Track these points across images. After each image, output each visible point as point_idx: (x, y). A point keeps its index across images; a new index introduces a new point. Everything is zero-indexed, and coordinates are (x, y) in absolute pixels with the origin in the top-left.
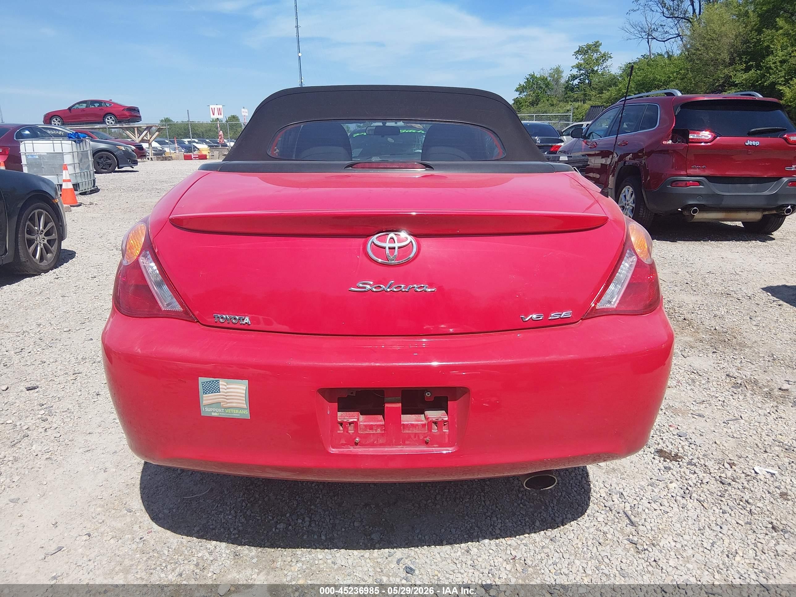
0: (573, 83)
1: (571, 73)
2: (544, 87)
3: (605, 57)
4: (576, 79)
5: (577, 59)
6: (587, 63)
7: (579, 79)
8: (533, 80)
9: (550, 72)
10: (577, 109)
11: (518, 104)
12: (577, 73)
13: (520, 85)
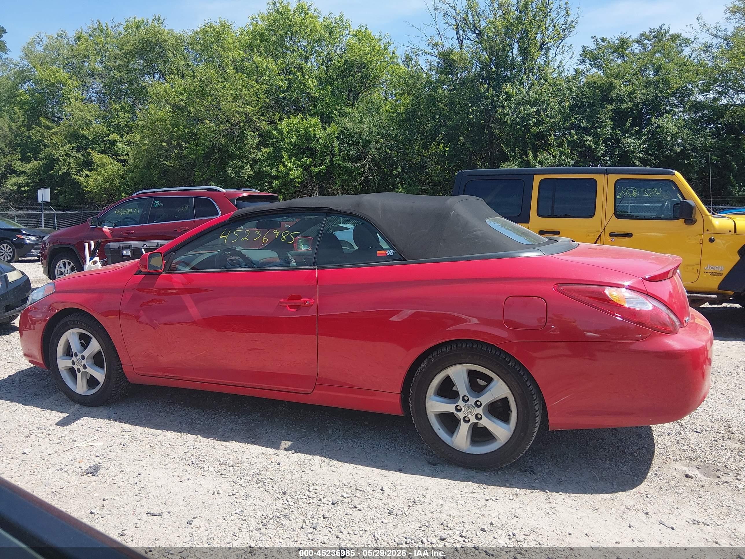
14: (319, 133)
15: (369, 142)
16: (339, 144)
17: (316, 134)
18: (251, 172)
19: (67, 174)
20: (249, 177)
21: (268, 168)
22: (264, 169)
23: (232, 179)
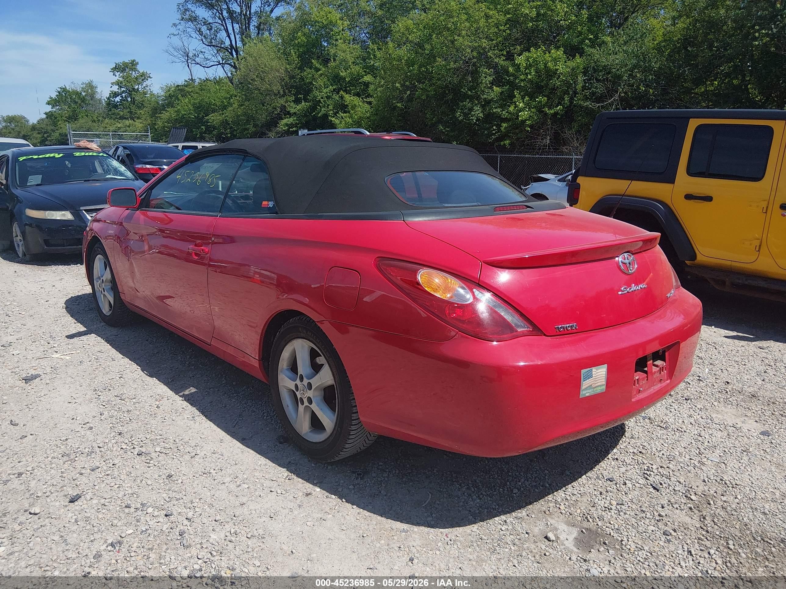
0: (114, 100)
1: (111, 89)
2: (79, 102)
3: (144, 77)
4: (118, 96)
5: (114, 76)
6: (127, 81)
7: (121, 97)
8: (65, 94)
9: (82, 86)
10: (129, 127)
11: (53, 118)
12: (118, 90)
13: (51, 98)
14: (561, 68)
15: (619, 77)
16: (584, 80)
17: (557, 70)
18: (481, 115)
19: (326, 116)
20: (478, 120)
21: (499, 110)
22: (494, 110)
23: (460, 122)
